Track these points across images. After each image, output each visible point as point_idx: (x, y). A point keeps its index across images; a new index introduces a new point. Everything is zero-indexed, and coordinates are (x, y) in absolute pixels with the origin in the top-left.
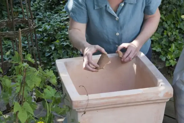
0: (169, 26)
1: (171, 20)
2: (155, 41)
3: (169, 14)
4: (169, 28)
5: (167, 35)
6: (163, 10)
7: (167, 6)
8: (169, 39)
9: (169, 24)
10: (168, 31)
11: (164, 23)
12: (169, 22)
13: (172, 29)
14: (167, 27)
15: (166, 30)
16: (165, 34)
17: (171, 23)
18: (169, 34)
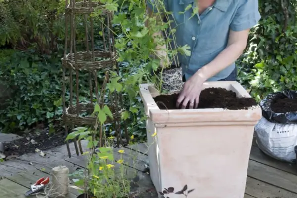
0: (287, 71)
1: (291, 63)
2: (268, 88)
3: (288, 56)
4: (288, 74)
5: (284, 81)
6: (280, 50)
7: (286, 46)
8: (286, 86)
9: (288, 69)
10: (285, 77)
11: (282, 67)
12: (288, 67)
13: (291, 75)
14: (285, 72)
15: (284, 75)
16: (281, 80)
17: (291, 67)
18: (287, 80)
